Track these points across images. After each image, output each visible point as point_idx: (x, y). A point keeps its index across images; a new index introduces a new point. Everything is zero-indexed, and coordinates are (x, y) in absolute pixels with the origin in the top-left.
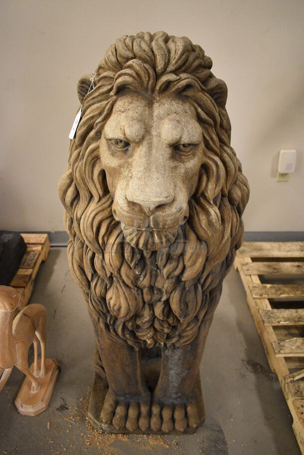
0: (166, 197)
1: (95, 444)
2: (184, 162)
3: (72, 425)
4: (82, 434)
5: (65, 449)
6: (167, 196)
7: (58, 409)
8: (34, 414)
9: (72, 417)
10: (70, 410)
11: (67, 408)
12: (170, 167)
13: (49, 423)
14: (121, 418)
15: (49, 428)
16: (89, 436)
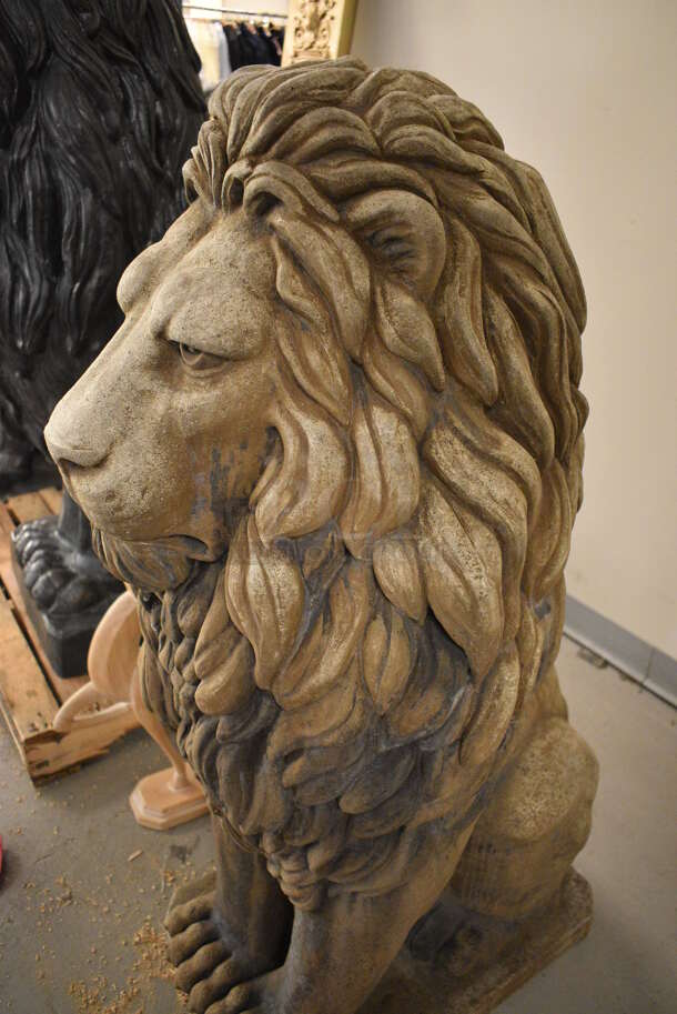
0: (76, 448)
1: (143, 951)
2: (176, 390)
3: (158, 888)
4: (149, 917)
5: (106, 909)
6: (76, 444)
7: (173, 848)
8: (141, 820)
9: (171, 878)
10: (183, 866)
11: (184, 860)
12: (133, 386)
13: (138, 853)
14: (181, 945)
15: (132, 857)
16: (153, 929)
